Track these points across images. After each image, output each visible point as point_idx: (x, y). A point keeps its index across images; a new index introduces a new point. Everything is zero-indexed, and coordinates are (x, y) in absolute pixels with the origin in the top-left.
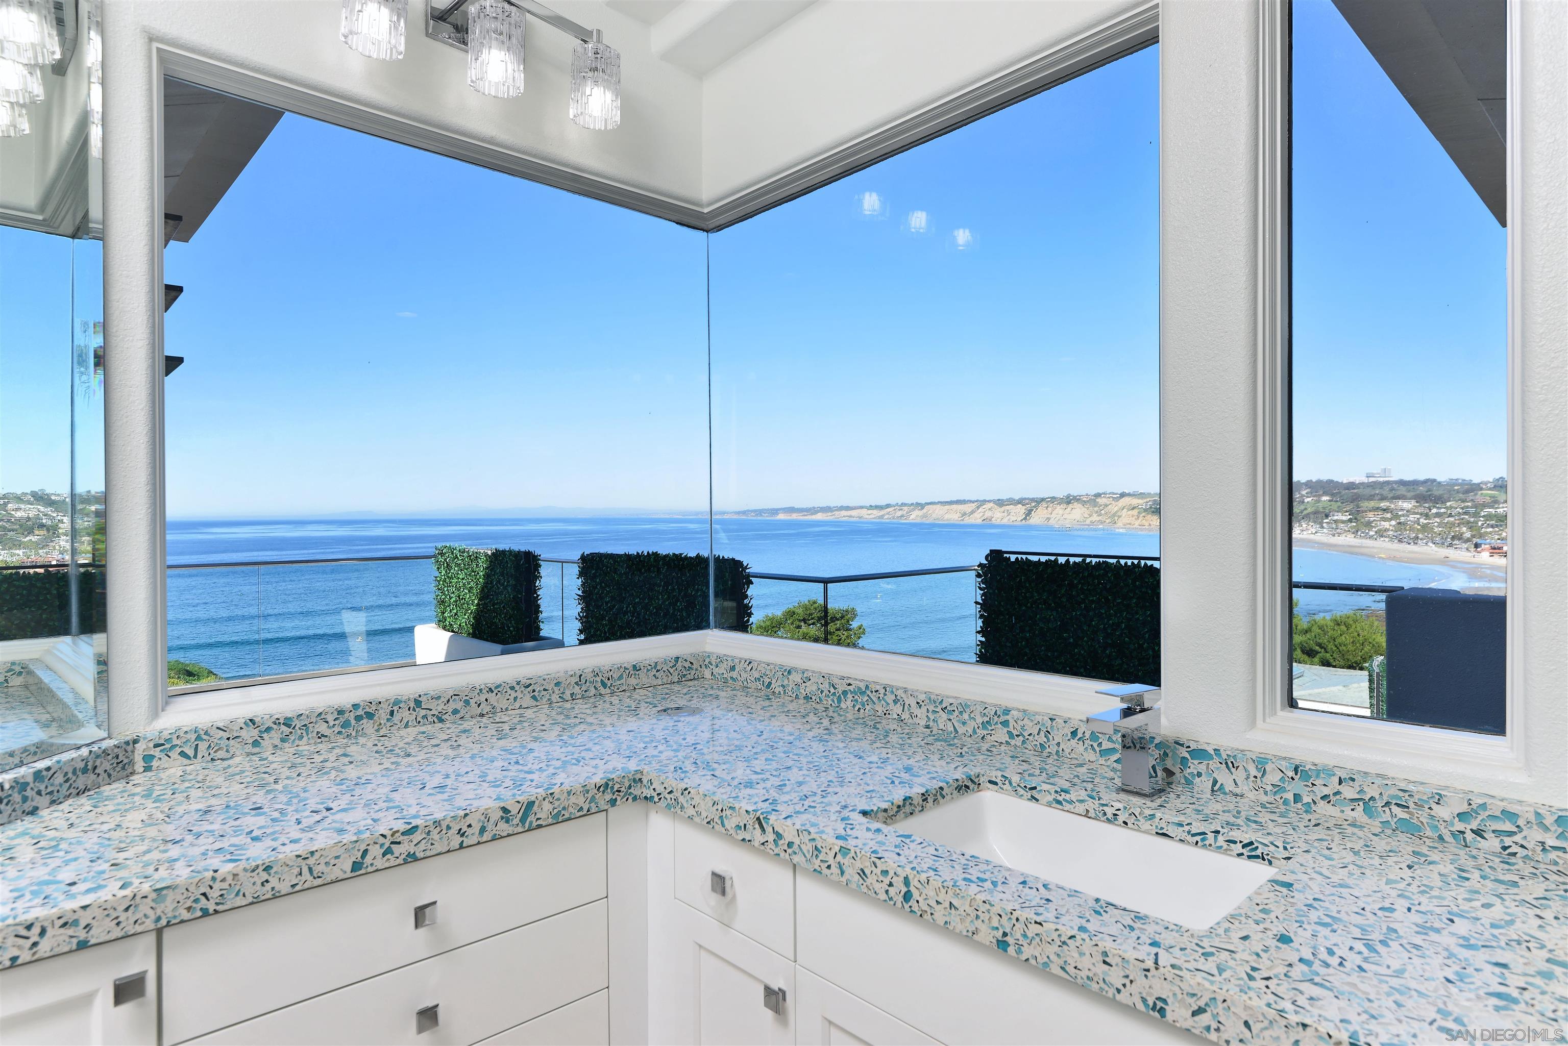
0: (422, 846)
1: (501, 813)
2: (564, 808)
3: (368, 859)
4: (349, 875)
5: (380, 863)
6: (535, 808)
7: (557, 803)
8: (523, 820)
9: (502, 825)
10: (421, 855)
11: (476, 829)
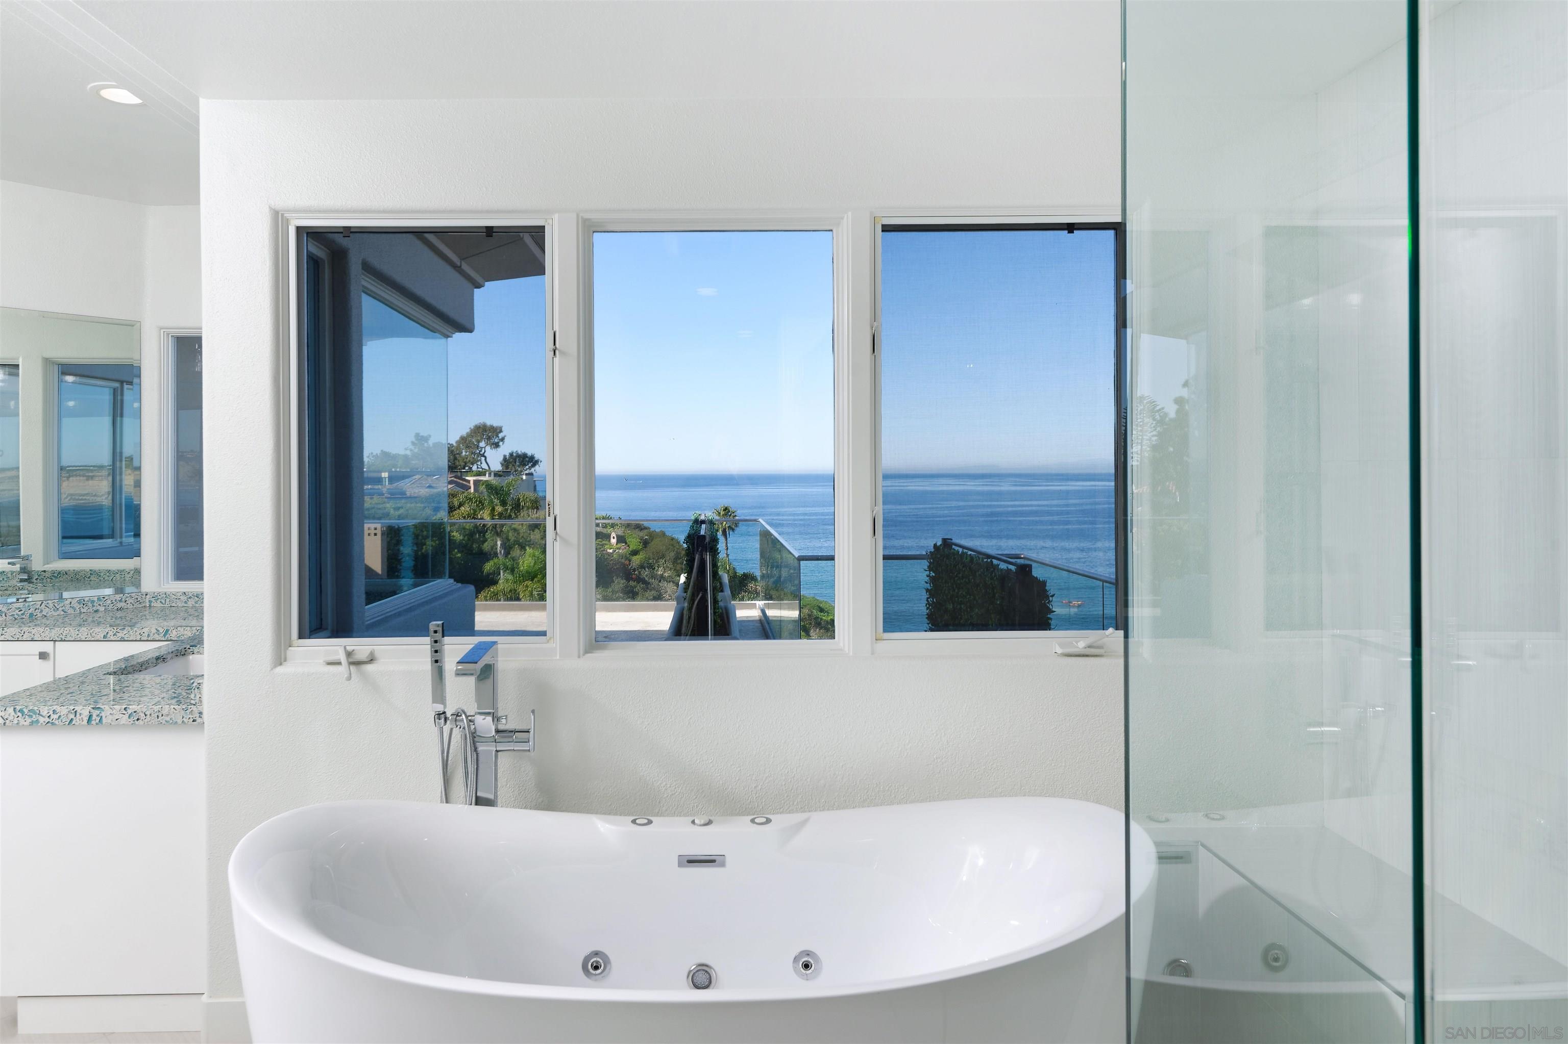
0: (127, 636)
1: (156, 631)
2: (182, 635)
3: (108, 635)
4: (102, 639)
5: (112, 638)
6: (170, 632)
7: (179, 632)
8: (165, 635)
9: (156, 636)
10: (126, 639)
11: (146, 634)
